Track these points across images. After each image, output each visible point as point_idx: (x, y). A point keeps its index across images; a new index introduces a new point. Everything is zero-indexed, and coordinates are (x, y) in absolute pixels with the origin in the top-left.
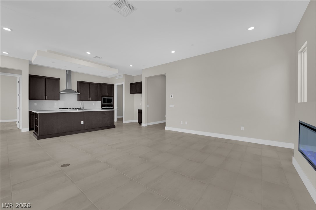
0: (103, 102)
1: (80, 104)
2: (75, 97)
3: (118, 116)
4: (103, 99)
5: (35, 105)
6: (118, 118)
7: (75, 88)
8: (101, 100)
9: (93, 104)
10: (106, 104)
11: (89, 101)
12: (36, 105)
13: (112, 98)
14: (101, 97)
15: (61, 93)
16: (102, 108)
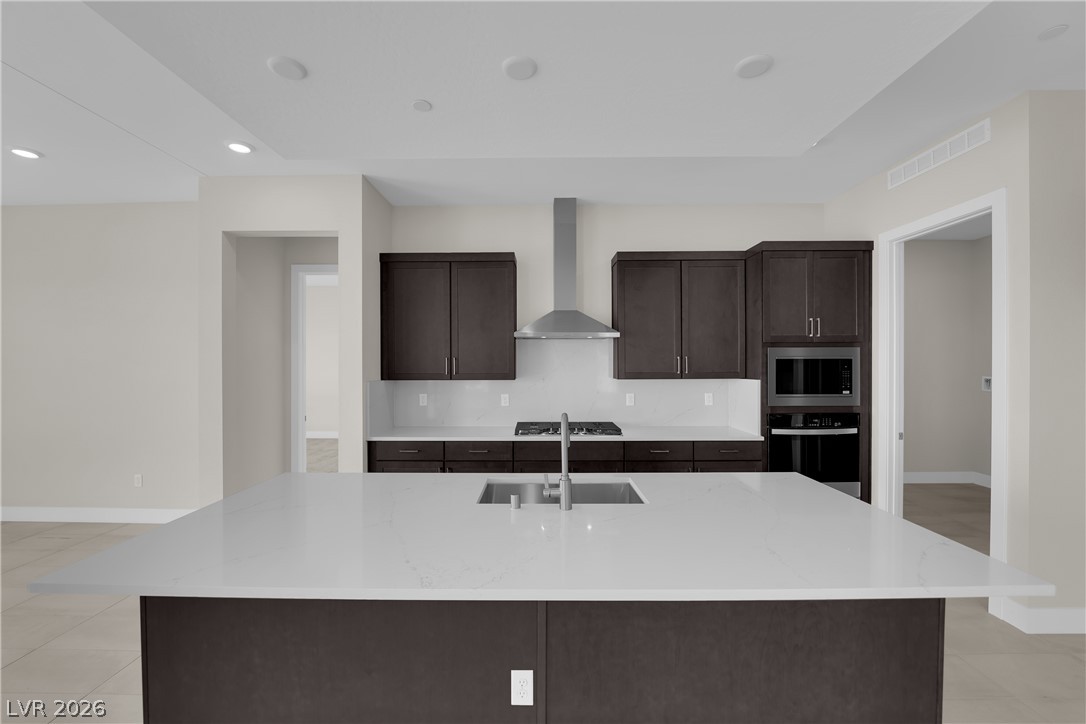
0: (779, 390)
1: (629, 400)
3: (906, 469)
4: (779, 362)
6: (905, 485)
8: (760, 369)
9: (708, 399)
10: (798, 400)
11: (681, 377)
13: (855, 354)
14: (760, 350)
16: (765, 432)
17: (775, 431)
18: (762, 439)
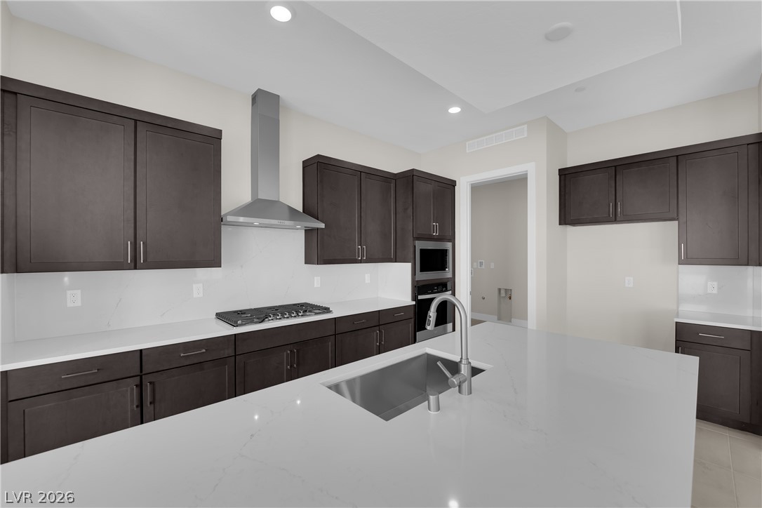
0: (422, 270)
1: (317, 282)
2: (293, 241)
4: (422, 251)
5: (70, 304)
7: (292, 193)
8: (412, 256)
9: (367, 278)
11: (361, 262)
12: (79, 303)
13: (449, 246)
14: (409, 242)
15: (230, 218)
16: (414, 298)
17: (420, 297)
18: (414, 303)
